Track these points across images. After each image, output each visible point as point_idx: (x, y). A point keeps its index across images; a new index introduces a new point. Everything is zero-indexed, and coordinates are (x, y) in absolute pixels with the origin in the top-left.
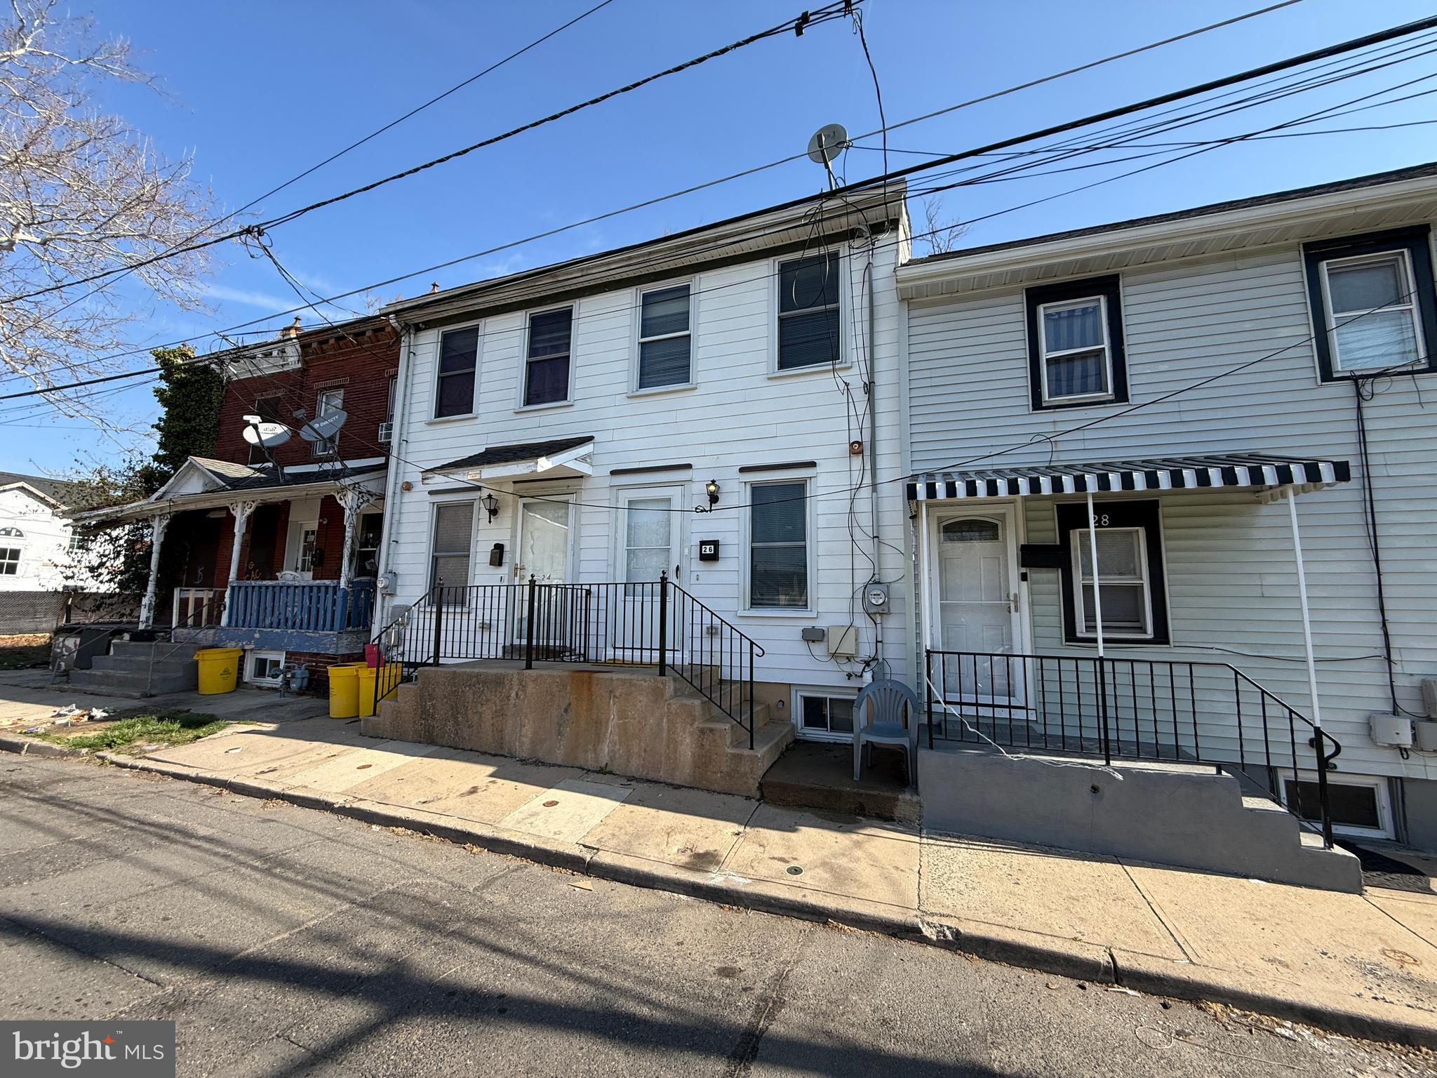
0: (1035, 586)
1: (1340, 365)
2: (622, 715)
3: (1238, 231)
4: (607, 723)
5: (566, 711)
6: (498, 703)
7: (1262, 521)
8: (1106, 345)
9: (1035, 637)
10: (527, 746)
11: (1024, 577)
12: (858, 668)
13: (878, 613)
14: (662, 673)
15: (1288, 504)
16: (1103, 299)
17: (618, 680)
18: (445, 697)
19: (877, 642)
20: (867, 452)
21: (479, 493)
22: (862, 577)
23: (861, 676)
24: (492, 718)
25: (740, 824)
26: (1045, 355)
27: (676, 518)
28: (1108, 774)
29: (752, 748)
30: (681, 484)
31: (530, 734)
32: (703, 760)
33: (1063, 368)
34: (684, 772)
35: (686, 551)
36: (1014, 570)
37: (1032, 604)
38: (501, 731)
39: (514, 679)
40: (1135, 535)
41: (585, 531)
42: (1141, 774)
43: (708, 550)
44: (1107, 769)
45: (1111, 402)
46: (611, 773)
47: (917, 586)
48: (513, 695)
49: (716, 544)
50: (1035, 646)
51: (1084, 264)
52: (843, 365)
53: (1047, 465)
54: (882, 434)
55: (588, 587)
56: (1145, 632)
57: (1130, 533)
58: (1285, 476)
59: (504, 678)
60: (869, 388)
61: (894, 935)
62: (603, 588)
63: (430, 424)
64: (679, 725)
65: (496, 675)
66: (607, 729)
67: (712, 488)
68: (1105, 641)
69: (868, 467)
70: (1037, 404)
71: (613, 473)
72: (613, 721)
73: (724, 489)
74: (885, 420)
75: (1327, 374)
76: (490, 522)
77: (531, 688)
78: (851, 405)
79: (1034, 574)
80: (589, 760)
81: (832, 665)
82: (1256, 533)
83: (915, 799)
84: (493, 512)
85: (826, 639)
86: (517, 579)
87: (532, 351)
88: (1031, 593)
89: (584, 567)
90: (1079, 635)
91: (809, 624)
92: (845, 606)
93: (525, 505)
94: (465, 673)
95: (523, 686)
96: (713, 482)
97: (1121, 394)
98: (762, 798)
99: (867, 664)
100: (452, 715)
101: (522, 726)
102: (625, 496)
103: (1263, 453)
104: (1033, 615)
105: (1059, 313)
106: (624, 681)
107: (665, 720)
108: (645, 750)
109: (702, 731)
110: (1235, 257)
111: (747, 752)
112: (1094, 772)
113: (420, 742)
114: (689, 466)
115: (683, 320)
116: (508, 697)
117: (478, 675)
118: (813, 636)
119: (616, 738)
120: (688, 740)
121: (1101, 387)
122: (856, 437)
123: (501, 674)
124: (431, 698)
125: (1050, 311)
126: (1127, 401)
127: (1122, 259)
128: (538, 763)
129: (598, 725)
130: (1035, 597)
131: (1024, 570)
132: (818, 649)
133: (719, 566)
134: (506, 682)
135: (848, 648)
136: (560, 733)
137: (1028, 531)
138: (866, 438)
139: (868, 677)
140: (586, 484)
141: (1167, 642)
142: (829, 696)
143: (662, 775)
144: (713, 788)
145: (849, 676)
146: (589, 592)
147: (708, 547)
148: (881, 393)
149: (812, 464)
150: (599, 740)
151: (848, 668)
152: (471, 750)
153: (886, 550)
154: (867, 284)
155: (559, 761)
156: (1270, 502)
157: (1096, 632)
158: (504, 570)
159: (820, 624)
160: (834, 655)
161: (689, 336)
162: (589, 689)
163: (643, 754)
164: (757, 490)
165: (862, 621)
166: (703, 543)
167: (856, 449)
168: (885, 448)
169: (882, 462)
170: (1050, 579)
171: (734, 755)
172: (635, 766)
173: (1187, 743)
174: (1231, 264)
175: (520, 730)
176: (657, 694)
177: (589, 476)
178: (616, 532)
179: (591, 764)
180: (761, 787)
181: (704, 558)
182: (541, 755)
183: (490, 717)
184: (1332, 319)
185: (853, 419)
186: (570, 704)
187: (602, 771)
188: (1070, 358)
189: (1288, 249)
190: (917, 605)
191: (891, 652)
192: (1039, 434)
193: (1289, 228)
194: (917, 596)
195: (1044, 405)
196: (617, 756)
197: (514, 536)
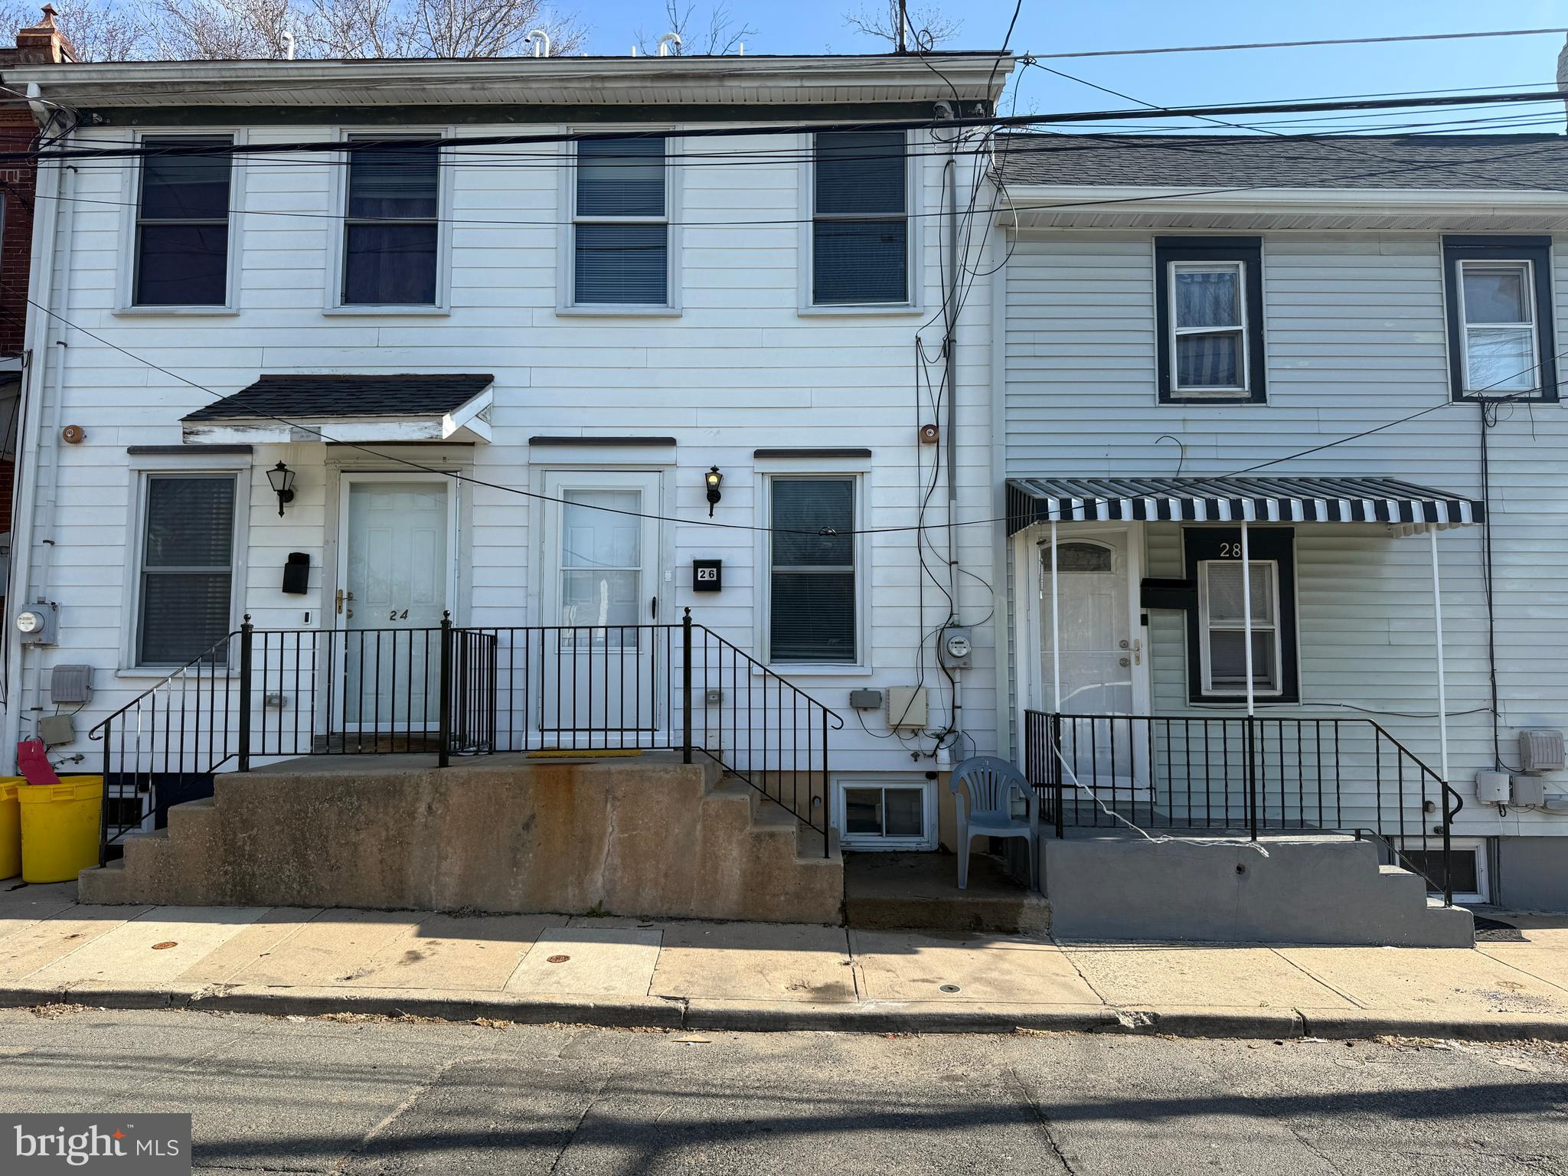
0: (1158, 632)
1: (1470, 385)
2: (627, 824)
3: (1387, 213)
4: (601, 839)
5: (526, 827)
6: (391, 824)
7: (1392, 558)
8: (1244, 326)
9: (1154, 696)
10: (451, 882)
11: (1144, 620)
12: (929, 744)
13: (951, 666)
14: (687, 760)
15: (1430, 539)
16: (1242, 265)
17: (620, 772)
18: (278, 822)
19: (954, 707)
20: (943, 442)
21: (247, 458)
22: (935, 617)
23: (934, 755)
24: (380, 850)
25: (842, 952)
26: (1175, 330)
27: (650, 527)
28: (1254, 850)
29: (827, 856)
30: (658, 469)
31: (457, 870)
32: (758, 880)
33: (1192, 347)
34: (730, 895)
35: (668, 575)
36: (1136, 609)
37: (1152, 655)
38: (400, 869)
39: (424, 784)
40: (1267, 572)
41: (480, 537)
42: (1287, 846)
43: (705, 575)
44: (1254, 845)
45: (1248, 400)
46: (608, 914)
47: (1011, 630)
48: (422, 808)
49: (716, 564)
50: (1153, 704)
51: (1227, 220)
52: (912, 310)
53: (1174, 476)
54: (966, 417)
55: (492, 632)
56: (1274, 688)
57: (1261, 567)
58: (1430, 514)
59: (402, 784)
60: (949, 348)
61: (1090, 1031)
62: (519, 635)
63: (122, 316)
64: (721, 833)
65: (386, 779)
66: (600, 849)
67: (713, 479)
68: (1256, 699)
69: (944, 462)
70: (1165, 396)
71: (535, 442)
72: (612, 833)
73: (728, 481)
74: (966, 397)
75: (1458, 395)
76: (281, 513)
77: (456, 797)
78: (921, 370)
79: (1156, 617)
80: (570, 897)
81: (892, 742)
82: (1387, 572)
83: (1043, 902)
84: (286, 496)
85: (883, 705)
86: (342, 618)
87: (355, 204)
88: (1152, 640)
89: (479, 598)
90: (1204, 693)
91: (859, 685)
92: (909, 658)
93: (354, 487)
94: (320, 779)
95: (440, 794)
96: (715, 470)
97: (1259, 394)
98: (846, 923)
99: (941, 738)
100: (295, 851)
101: (442, 858)
102: (557, 483)
103: (1397, 478)
104: (1153, 669)
105: (1192, 276)
106: (631, 774)
107: (699, 827)
108: (666, 875)
109: (758, 838)
110: (1379, 238)
111: (823, 862)
112: (1242, 850)
113: (222, 904)
114: (670, 442)
115: (654, 197)
116: (412, 815)
117: (347, 782)
118: (864, 701)
119: (617, 861)
120: (735, 853)
121: (1233, 379)
122: (928, 418)
123: (397, 777)
124: (246, 824)
125: (1183, 271)
126: (1265, 402)
127: (1267, 221)
128: (479, 913)
129: (586, 845)
130: (1158, 646)
131: (1144, 611)
132: (873, 720)
133: (723, 599)
134: (407, 789)
135: (915, 718)
136: (515, 863)
137: (1149, 560)
138: (943, 421)
139: (944, 755)
140: (479, 456)
141: (1296, 700)
142: (884, 786)
143: (694, 907)
144: (773, 917)
145: (915, 756)
146: (494, 640)
147: (707, 570)
148: (965, 356)
149: (865, 453)
150: (587, 865)
151: (914, 745)
152: (337, 907)
153: (967, 581)
154: (947, 190)
155: (516, 906)
156: (1414, 536)
157: (1246, 689)
158: (312, 602)
159: (875, 684)
160: (896, 729)
161: (665, 225)
162: (570, 791)
163: (663, 880)
164: (779, 485)
165: (935, 681)
166: (698, 564)
167: (927, 435)
168: (966, 436)
169: (966, 457)
170: (1173, 622)
171: (806, 868)
172: (649, 898)
173: (1311, 816)
174: (1375, 246)
175: (438, 867)
176: (685, 790)
177: (486, 443)
178: (542, 542)
179: (573, 905)
180: (844, 908)
181: (700, 587)
182: (480, 901)
183: (375, 850)
184: (1465, 327)
185: (923, 391)
186: (533, 817)
187: (593, 913)
188: (1201, 337)
189: (1428, 238)
190: (1012, 656)
191: (971, 722)
192: (1166, 435)
193: (1435, 218)
194: (1012, 644)
195: (1172, 396)
196: (619, 887)
197: (330, 543)
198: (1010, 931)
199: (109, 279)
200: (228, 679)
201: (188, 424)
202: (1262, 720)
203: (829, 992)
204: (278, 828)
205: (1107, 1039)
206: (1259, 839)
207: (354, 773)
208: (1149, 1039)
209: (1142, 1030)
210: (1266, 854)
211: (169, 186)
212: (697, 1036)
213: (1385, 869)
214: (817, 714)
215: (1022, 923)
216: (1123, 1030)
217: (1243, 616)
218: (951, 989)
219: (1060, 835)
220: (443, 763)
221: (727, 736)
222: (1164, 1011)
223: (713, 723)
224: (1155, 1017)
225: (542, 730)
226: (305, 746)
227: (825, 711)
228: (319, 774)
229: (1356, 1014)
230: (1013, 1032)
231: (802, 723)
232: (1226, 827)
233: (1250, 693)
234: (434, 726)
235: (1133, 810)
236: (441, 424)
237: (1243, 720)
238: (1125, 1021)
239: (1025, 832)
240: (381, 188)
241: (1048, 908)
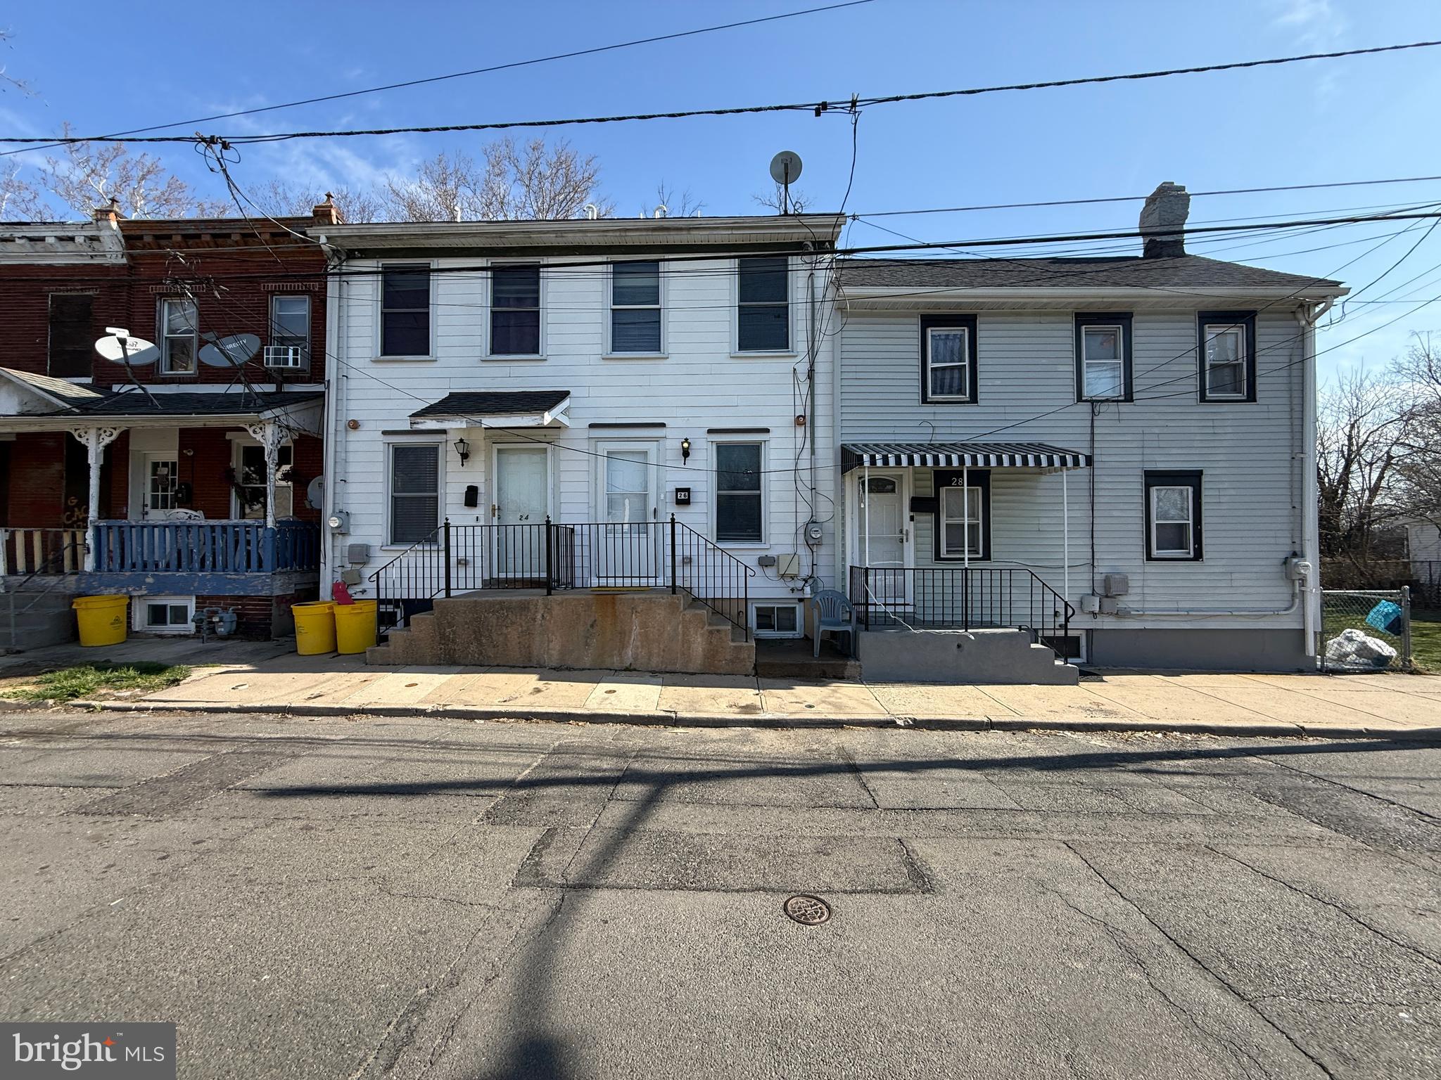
0: (919, 525)
1: (1087, 393)
2: (644, 625)
3: (1045, 300)
4: (630, 632)
5: (592, 626)
6: (523, 624)
7: (1041, 485)
8: (967, 363)
9: (917, 558)
10: (555, 653)
11: (912, 519)
12: (800, 584)
13: (812, 544)
14: (674, 592)
15: (1062, 475)
16: (966, 329)
17: (639, 599)
18: (466, 623)
19: (813, 565)
20: (808, 424)
21: (444, 436)
22: (804, 518)
23: (803, 589)
24: (519, 637)
25: (755, 689)
26: (931, 365)
27: (652, 470)
28: (967, 636)
29: (747, 641)
30: (657, 439)
31: (558, 647)
32: (711, 654)
33: (939, 374)
34: (697, 662)
35: (662, 496)
36: (907, 513)
37: (916, 536)
38: (529, 647)
40: (976, 492)
41: (564, 477)
42: (983, 634)
43: (682, 496)
44: (966, 633)
45: (968, 402)
46: (635, 670)
47: (843, 525)
49: (688, 490)
50: (916, 562)
51: (959, 305)
52: (791, 354)
53: (928, 442)
54: (819, 411)
55: (572, 527)
56: (978, 553)
57: (973, 490)
58: (1063, 462)
59: (528, 603)
60: (811, 374)
61: (881, 727)
62: (586, 528)
63: (376, 361)
64: (692, 630)
65: (520, 601)
66: (630, 637)
67: (686, 445)
68: (969, 559)
69: (808, 435)
70: (925, 400)
71: (592, 426)
72: (636, 630)
73: (693, 446)
74: (820, 400)
75: (1080, 398)
76: (463, 465)
77: (556, 610)
78: (796, 386)
79: (918, 517)
80: (616, 661)
81: (780, 583)
82: (1039, 493)
83: (857, 663)
84: (465, 456)
85: (776, 564)
86: (496, 518)
87: (496, 301)
88: (916, 529)
89: (564, 508)
90: (942, 556)
91: (763, 553)
92: (790, 540)
93: (499, 451)
94: (487, 601)
95: (548, 609)
96: (686, 440)
97: (974, 399)
98: (756, 674)
99: (806, 581)
101: (550, 641)
102: (604, 448)
103: (1046, 443)
104: (916, 544)
105: (939, 335)
106: (645, 600)
107: (680, 626)
108: (664, 651)
109: (711, 632)
110: (1040, 314)
111: (745, 644)
112: (960, 636)
114: (663, 425)
115: (653, 295)
116: (534, 620)
117: (501, 603)
118: (765, 562)
119: (639, 643)
120: (699, 640)
121: (961, 391)
122: (800, 412)
123: (525, 600)
124: (450, 625)
125: (934, 333)
126: (977, 402)
127: (981, 306)
128: (569, 669)
129: (623, 635)
130: (919, 532)
131: (912, 514)
132: (770, 572)
133: (691, 509)
134: (531, 607)
135: (792, 571)
136: (587, 644)
137: (916, 487)
138: (808, 414)
139: (808, 589)
140: (564, 434)
141: (990, 559)
142: (776, 606)
143: (678, 667)
144: (719, 672)
145: (793, 590)
146: (573, 530)
147: (683, 493)
148: (818, 379)
149: (767, 431)
150: (623, 646)
151: (792, 585)
152: (498, 666)
153: (821, 498)
154: (810, 289)
155: (588, 666)
156: (1054, 474)
157: (964, 554)
158: (480, 511)
159: (771, 553)
160: (783, 576)
161: (659, 309)
162: (613, 608)
163: (662, 653)
164: (721, 448)
165: (803, 551)
166: (678, 490)
167: (799, 421)
168: (819, 422)
169: (819, 433)
170: (927, 519)
171: (735, 647)
172: (655, 662)
173: (996, 619)
174: (1038, 319)
175: (548, 646)
176: (673, 608)
177: (567, 427)
178: (596, 479)
179: (617, 665)
180: (755, 667)
181: (680, 502)
182: (570, 663)
183: (516, 637)
184: (1085, 362)
185: (798, 397)
186: (595, 621)
187: (627, 669)
188: (944, 369)
189: (1067, 314)
190: (843, 538)
191: (822, 572)
192: (924, 421)
193: (1071, 303)
194: (843, 531)
195: (928, 400)
196: (639, 657)
197: (488, 480)
198: (840, 678)
199: (368, 342)
200: (438, 551)
201: (412, 418)
202: (972, 570)
203: (748, 709)
204: (466, 626)
205: (889, 732)
206: (969, 631)
207: (504, 599)
208: (911, 731)
209: (908, 727)
210: (973, 638)
211: (397, 292)
212: (681, 730)
213: (1033, 646)
214: (742, 569)
215: (846, 674)
216: (899, 727)
217: (964, 517)
218: (810, 706)
219: (867, 629)
220: (549, 594)
221: (695, 581)
222: (919, 717)
223: (687, 573)
224: (914, 720)
225: (599, 577)
226: (479, 585)
227: (746, 567)
228: (487, 599)
229: (1017, 719)
230: (842, 727)
231: (734, 573)
232: (952, 625)
233: (966, 556)
234: (544, 575)
235: (904, 616)
236: (543, 417)
237: (962, 570)
238: (899, 722)
239: (849, 628)
240: (509, 292)
241: (860, 666)
